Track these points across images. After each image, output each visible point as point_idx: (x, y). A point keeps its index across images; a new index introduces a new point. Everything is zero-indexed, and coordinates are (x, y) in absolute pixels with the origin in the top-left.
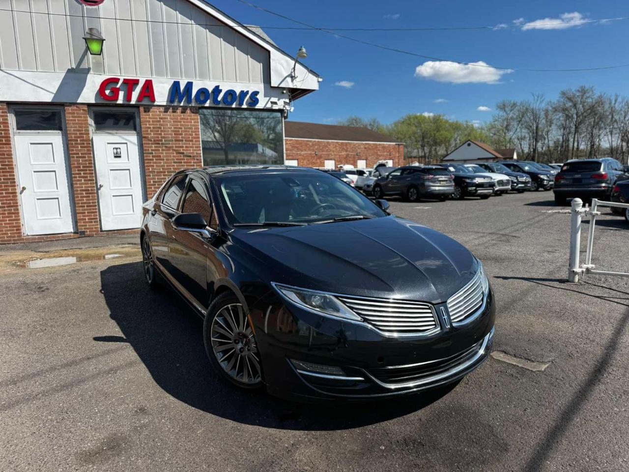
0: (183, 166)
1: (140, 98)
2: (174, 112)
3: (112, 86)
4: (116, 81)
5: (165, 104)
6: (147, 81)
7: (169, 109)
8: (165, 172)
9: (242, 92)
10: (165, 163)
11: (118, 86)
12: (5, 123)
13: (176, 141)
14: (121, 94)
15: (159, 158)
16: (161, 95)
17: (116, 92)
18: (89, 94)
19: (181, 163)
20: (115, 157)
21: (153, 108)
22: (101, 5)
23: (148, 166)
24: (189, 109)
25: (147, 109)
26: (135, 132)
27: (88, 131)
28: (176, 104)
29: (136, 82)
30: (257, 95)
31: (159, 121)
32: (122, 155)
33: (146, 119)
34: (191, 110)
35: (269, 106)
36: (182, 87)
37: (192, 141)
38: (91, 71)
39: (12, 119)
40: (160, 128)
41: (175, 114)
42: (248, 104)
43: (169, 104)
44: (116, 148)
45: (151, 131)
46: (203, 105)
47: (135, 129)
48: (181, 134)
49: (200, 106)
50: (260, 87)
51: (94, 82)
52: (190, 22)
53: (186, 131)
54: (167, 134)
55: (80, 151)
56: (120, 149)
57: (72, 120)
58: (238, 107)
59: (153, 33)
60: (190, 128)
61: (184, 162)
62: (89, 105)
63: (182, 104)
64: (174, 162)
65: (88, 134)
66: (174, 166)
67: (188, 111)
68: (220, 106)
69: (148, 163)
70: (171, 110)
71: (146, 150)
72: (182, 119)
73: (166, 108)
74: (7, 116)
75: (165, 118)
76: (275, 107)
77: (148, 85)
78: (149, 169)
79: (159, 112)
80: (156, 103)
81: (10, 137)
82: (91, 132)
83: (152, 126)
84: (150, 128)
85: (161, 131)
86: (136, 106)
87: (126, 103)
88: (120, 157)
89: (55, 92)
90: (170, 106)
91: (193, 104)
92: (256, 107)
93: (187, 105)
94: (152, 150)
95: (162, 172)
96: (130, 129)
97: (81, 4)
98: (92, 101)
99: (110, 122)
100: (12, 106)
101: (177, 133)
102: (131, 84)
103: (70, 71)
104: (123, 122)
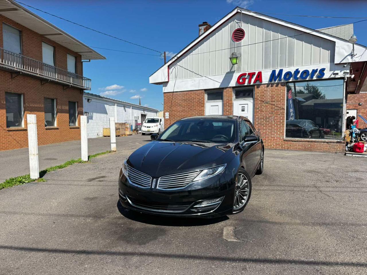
0: (274, 115)
1: (255, 82)
2: (272, 86)
3: (243, 77)
4: (245, 74)
5: (267, 83)
6: (259, 72)
7: (269, 85)
8: (264, 118)
9: (313, 70)
10: (265, 113)
11: (246, 77)
12: (203, 98)
13: (271, 101)
14: (247, 81)
15: (262, 111)
16: (266, 78)
17: (244, 80)
18: (233, 83)
19: (273, 113)
20: (242, 111)
21: (261, 85)
22: (242, 40)
23: (256, 115)
24: (280, 84)
25: (258, 86)
26: (252, 98)
27: (232, 99)
28: (273, 82)
29: (254, 74)
30: (324, 71)
31: (264, 92)
32: (245, 110)
33: (257, 92)
34: (281, 84)
35: (333, 76)
36: (277, 73)
37: (280, 101)
38: (236, 72)
39: (206, 96)
40: (264, 95)
41: (272, 87)
42: (318, 77)
43: (269, 82)
44: (243, 107)
45: (259, 97)
46: (288, 81)
47: (252, 97)
48: (275, 98)
49: (286, 81)
50: (327, 65)
51: (236, 76)
52: (285, 37)
53: (277, 96)
54: (267, 99)
55: (227, 108)
56: (244, 107)
57: (226, 95)
58: (310, 79)
59: (265, 47)
60: (279, 94)
61: (275, 113)
62: (233, 88)
63: (276, 82)
64: (269, 113)
65: (232, 101)
66: (269, 115)
67: (280, 85)
68: (299, 80)
69: (256, 114)
70: (270, 86)
71: (256, 107)
72: (276, 90)
73: (268, 85)
74: (204, 95)
75: (267, 90)
76: (337, 76)
77: (260, 74)
78: (256, 117)
79: (264, 87)
80: (263, 83)
81: (204, 104)
82: (233, 100)
83: (260, 95)
84: (259, 96)
85: (264, 97)
86: (253, 86)
87: (249, 84)
88: (244, 111)
89: (221, 82)
90: (270, 84)
91: (283, 81)
92: (323, 78)
93: (279, 82)
94: (259, 107)
95: (262, 118)
96: (250, 97)
97: (234, 42)
98: (234, 85)
99: (242, 94)
100: (207, 91)
101: (272, 97)
102: (251, 75)
103: (227, 73)
104: (247, 94)
